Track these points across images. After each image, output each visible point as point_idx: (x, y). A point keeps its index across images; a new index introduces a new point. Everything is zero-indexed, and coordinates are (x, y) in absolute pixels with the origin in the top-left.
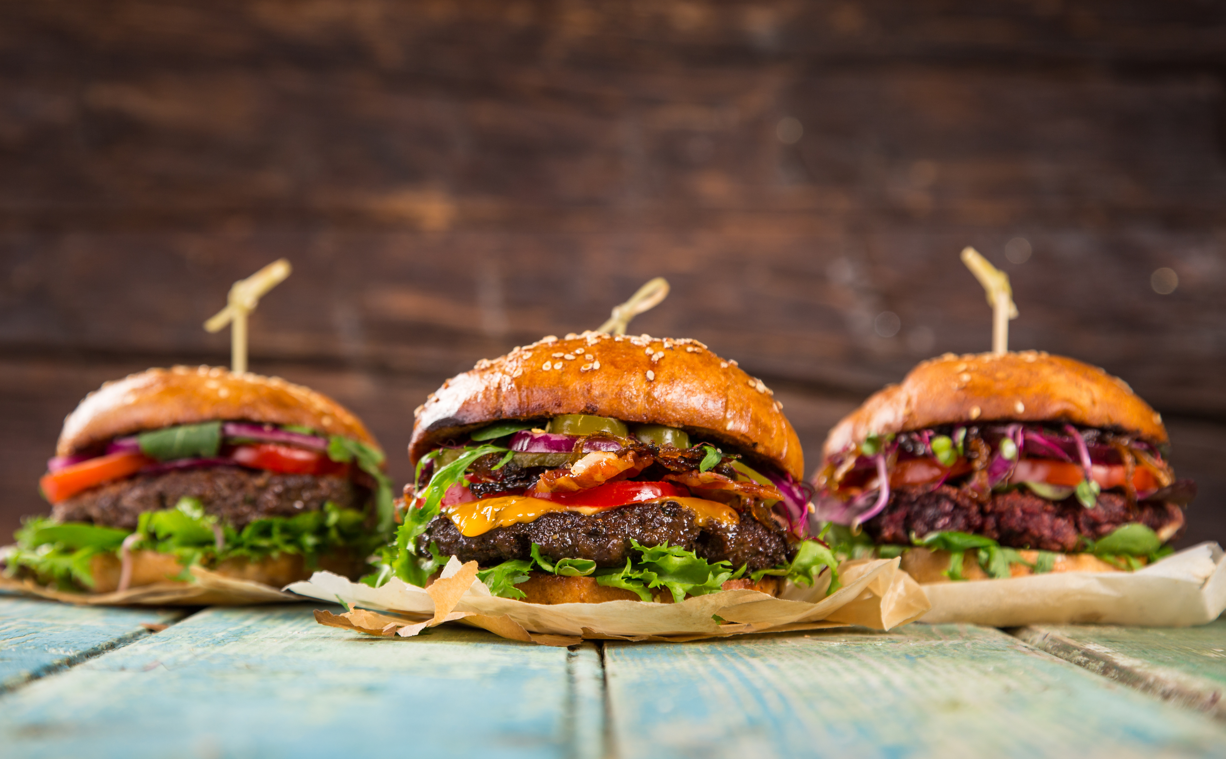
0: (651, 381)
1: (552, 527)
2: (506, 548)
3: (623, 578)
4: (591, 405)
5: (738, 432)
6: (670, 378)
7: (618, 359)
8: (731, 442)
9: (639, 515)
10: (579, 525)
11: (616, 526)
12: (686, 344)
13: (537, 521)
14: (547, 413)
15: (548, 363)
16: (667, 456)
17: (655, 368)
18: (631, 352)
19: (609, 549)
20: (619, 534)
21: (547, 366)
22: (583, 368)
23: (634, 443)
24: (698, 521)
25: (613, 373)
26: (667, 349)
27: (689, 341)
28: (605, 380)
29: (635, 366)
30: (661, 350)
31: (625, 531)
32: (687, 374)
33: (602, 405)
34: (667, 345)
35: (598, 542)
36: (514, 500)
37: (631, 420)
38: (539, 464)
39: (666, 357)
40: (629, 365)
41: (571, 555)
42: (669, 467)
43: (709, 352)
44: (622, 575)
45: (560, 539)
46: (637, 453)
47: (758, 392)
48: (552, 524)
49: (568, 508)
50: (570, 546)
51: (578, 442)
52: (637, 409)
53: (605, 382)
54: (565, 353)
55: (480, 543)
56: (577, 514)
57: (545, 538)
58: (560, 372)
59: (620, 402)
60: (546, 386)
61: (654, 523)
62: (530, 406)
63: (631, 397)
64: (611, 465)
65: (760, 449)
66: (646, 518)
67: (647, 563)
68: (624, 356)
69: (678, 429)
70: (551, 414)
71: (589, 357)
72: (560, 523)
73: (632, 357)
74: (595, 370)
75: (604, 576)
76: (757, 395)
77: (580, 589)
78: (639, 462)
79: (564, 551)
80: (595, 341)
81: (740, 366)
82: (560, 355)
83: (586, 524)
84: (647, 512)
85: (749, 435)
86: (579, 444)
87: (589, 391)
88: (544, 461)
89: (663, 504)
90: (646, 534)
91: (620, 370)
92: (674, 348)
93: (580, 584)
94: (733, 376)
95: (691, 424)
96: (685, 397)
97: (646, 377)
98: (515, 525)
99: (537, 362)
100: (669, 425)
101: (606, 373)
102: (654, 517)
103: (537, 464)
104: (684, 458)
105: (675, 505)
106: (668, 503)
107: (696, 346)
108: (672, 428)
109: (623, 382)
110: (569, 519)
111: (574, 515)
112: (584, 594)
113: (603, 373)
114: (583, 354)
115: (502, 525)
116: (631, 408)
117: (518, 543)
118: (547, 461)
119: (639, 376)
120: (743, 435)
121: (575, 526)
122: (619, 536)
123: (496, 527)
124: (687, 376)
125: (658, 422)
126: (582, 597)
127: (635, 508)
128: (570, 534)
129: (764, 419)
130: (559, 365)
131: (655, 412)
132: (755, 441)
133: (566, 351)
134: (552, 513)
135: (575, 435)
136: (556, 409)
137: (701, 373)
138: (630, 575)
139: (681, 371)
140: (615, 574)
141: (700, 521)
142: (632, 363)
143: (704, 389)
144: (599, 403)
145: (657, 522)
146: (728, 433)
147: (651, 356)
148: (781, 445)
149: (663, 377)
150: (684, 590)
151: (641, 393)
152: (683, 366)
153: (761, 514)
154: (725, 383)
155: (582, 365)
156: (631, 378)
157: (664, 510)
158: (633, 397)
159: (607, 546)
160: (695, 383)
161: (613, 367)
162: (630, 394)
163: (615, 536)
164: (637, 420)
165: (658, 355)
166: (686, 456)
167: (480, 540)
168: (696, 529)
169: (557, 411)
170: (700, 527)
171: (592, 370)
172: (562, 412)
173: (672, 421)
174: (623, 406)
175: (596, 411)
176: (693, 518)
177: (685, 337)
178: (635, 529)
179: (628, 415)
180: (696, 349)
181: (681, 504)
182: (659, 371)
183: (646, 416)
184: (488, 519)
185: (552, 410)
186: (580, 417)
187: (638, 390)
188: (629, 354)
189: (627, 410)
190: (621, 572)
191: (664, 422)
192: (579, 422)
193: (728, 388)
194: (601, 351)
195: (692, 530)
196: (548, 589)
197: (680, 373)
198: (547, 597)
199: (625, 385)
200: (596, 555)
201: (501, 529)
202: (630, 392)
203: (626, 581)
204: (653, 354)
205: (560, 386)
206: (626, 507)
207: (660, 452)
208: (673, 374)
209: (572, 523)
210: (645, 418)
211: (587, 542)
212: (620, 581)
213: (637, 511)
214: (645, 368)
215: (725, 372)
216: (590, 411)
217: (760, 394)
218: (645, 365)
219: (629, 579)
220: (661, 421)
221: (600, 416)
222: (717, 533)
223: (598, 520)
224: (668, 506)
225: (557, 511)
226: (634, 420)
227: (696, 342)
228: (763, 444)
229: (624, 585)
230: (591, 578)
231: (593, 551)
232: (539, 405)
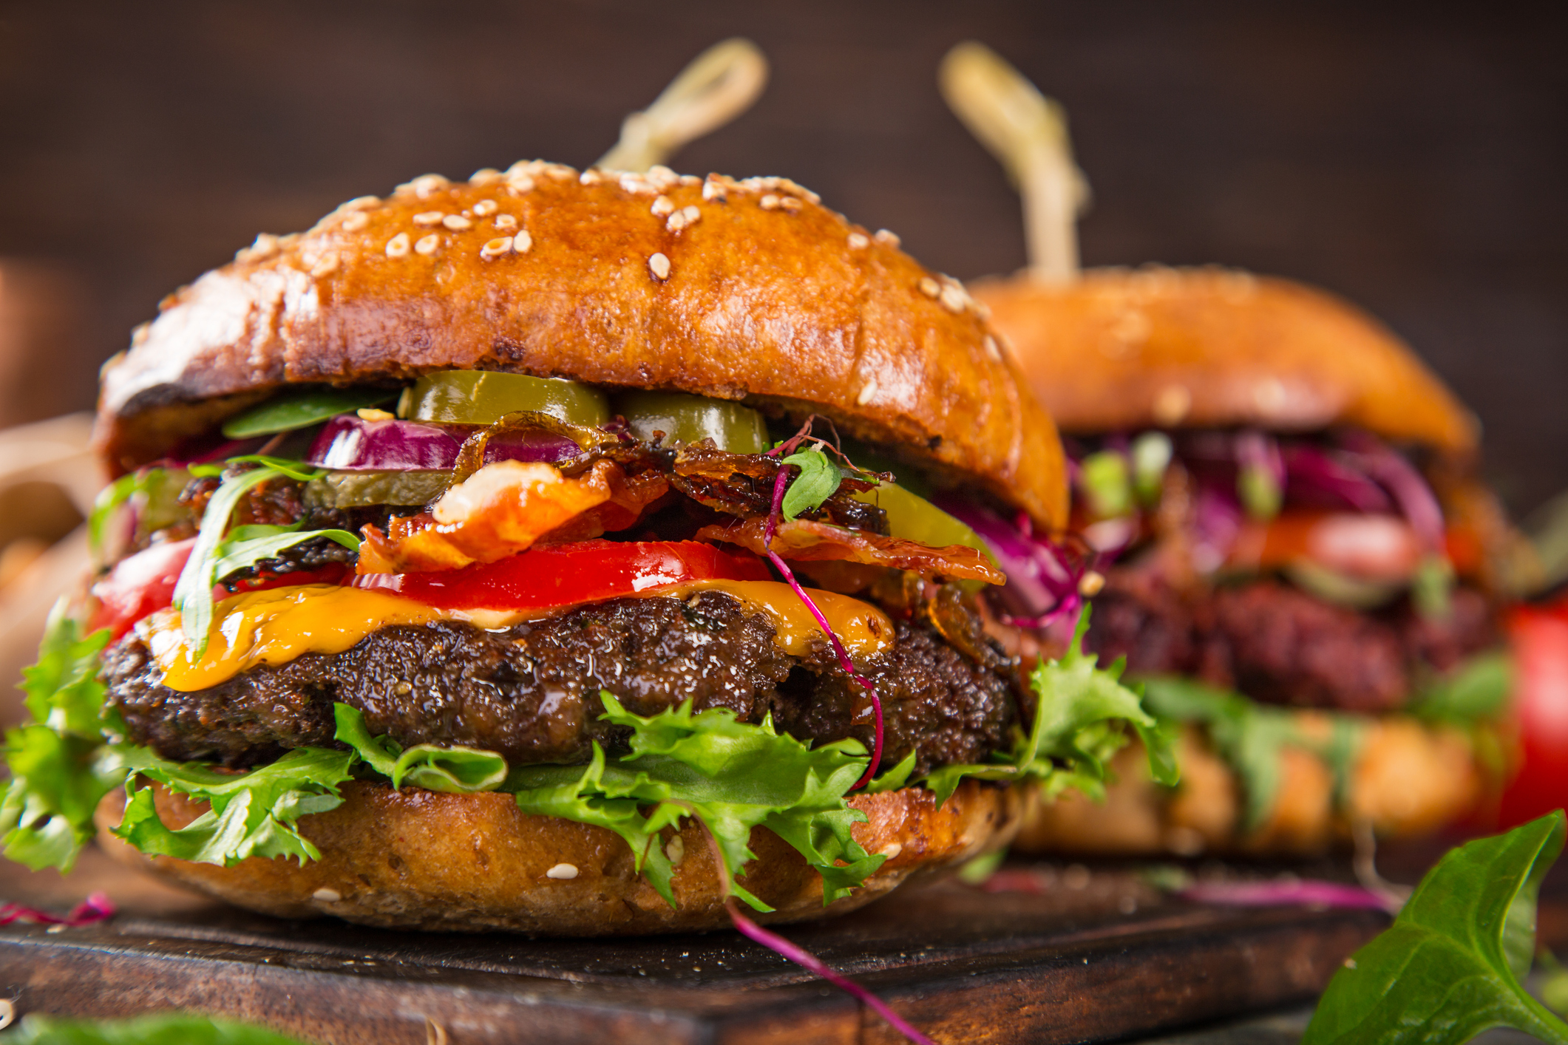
0: (661, 281)
1: (394, 663)
2: (278, 721)
3: (580, 796)
4: (506, 344)
5: (891, 410)
6: (711, 273)
7: (581, 225)
8: (874, 436)
9: (625, 629)
10: (466, 657)
11: (564, 659)
12: (765, 192)
13: (360, 649)
14: (395, 366)
15: (403, 239)
16: (701, 473)
17: (674, 248)
18: (617, 207)
19: (544, 718)
20: (567, 679)
21: (397, 246)
22: (486, 251)
23: (616, 440)
24: (783, 640)
25: (564, 262)
26: (710, 201)
27: (772, 181)
28: (544, 278)
29: (621, 243)
30: (695, 204)
31: (586, 670)
32: (756, 261)
33: (537, 342)
34: (710, 190)
35: (515, 701)
36: (301, 595)
37: (609, 380)
38: (374, 499)
39: (706, 221)
40: (607, 239)
41: (445, 735)
42: (708, 502)
43: (823, 210)
44: (581, 786)
45: (415, 695)
46: (618, 464)
47: (946, 309)
48: (394, 655)
49: (438, 610)
50: (441, 711)
51: (469, 442)
52: (625, 352)
53: (543, 284)
54: (447, 213)
55: (216, 706)
56: (461, 627)
57: (377, 692)
58: (431, 260)
59: (581, 334)
60: (393, 296)
61: (662, 647)
62: (350, 349)
63: (609, 323)
64: (544, 496)
65: (950, 453)
66: (642, 634)
67: (645, 756)
68: (595, 219)
69: (731, 401)
70: (405, 368)
71: (502, 222)
72: (415, 653)
73: (615, 221)
74: (520, 254)
75: (535, 791)
76: (941, 315)
77: (475, 823)
78: (627, 488)
79: (426, 725)
80: (526, 184)
81: (905, 247)
82: (435, 217)
83: (483, 654)
84: (644, 621)
85: (919, 416)
86: (473, 447)
87: (500, 308)
88: (386, 493)
89: (690, 598)
90: (639, 679)
91: (582, 253)
92: (730, 199)
93: (473, 811)
94: (882, 270)
95: (765, 391)
96: (749, 319)
97: (649, 269)
98: (298, 659)
99: (376, 236)
100: (709, 393)
101: (546, 260)
102: (663, 630)
103: (369, 500)
104: (748, 479)
105: (719, 600)
106: (702, 596)
107: (789, 194)
108: (719, 402)
109: (588, 283)
110: (442, 640)
111: (455, 632)
112: (483, 836)
113: (536, 260)
114: (493, 217)
115: (264, 660)
116: (608, 351)
117: (313, 706)
118: (394, 491)
119: (630, 271)
120: (902, 418)
121: (454, 660)
122: (571, 685)
123: (252, 665)
124: (756, 268)
125: (678, 385)
126: (479, 843)
127: (615, 610)
128: (440, 681)
129: (959, 377)
130: (429, 242)
131: (672, 359)
132: (935, 430)
133: (450, 207)
134: (398, 627)
135: (465, 425)
136: (416, 354)
137: (793, 258)
138: (599, 788)
139: (740, 256)
140: (562, 785)
141: (789, 640)
142: (615, 236)
143: (800, 301)
144: (526, 338)
145: (669, 646)
146: (863, 412)
147: (665, 218)
148: (1004, 441)
149: (692, 271)
150: (744, 822)
151: (634, 311)
152: (748, 244)
153: (953, 619)
154: (859, 286)
155: (487, 240)
156: (609, 273)
157: (690, 616)
158: (613, 321)
159: (538, 707)
160: (779, 286)
161: (564, 247)
162: (607, 314)
163: (557, 683)
164: (625, 381)
165: (683, 215)
166: (752, 474)
167: (215, 700)
168: (778, 662)
169: (417, 361)
170: (788, 657)
171: (513, 255)
172: (430, 361)
173: (715, 382)
174: (588, 345)
175: (520, 359)
176: (771, 634)
177: (764, 174)
178: (612, 664)
179: (602, 369)
180: (786, 202)
181: (738, 599)
182: (684, 255)
183: (648, 371)
184: (231, 644)
185: (407, 359)
186: (478, 378)
187: (624, 305)
188: (609, 214)
189: (598, 355)
190: (577, 781)
191: (695, 385)
192: (476, 389)
193: (865, 297)
194: (539, 208)
195: (764, 663)
196: (393, 824)
197: (739, 261)
198: (390, 845)
199: (593, 291)
200: (510, 735)
201: (261, 669)
202: (604, 308)
203: (591, 804)
204: (672, 213)
205: (426, 294)
206: (589, 607)
207: (678, 460)
208: (721, 262)
209: (447, 652)
210: (645, 375)
211: (484, 700)
212: (574, 804)
213: (620, 617)
214: (648, 247)
215: (860, 260)
216: (502, 359)
217: (952, 314)
218: (649, 241)
219: (597, 799)
220: (686, 382)
221: (529, 372)
222: (833, 671)
223: (514, 643)
224: (700, 606)
225: (411, 621)
226: (616, 381)
227: (789, 185)
228: (955, 440)
229: (584, 812)
230: (501, 795)
231: (500, 722)
232: (374, 344)
